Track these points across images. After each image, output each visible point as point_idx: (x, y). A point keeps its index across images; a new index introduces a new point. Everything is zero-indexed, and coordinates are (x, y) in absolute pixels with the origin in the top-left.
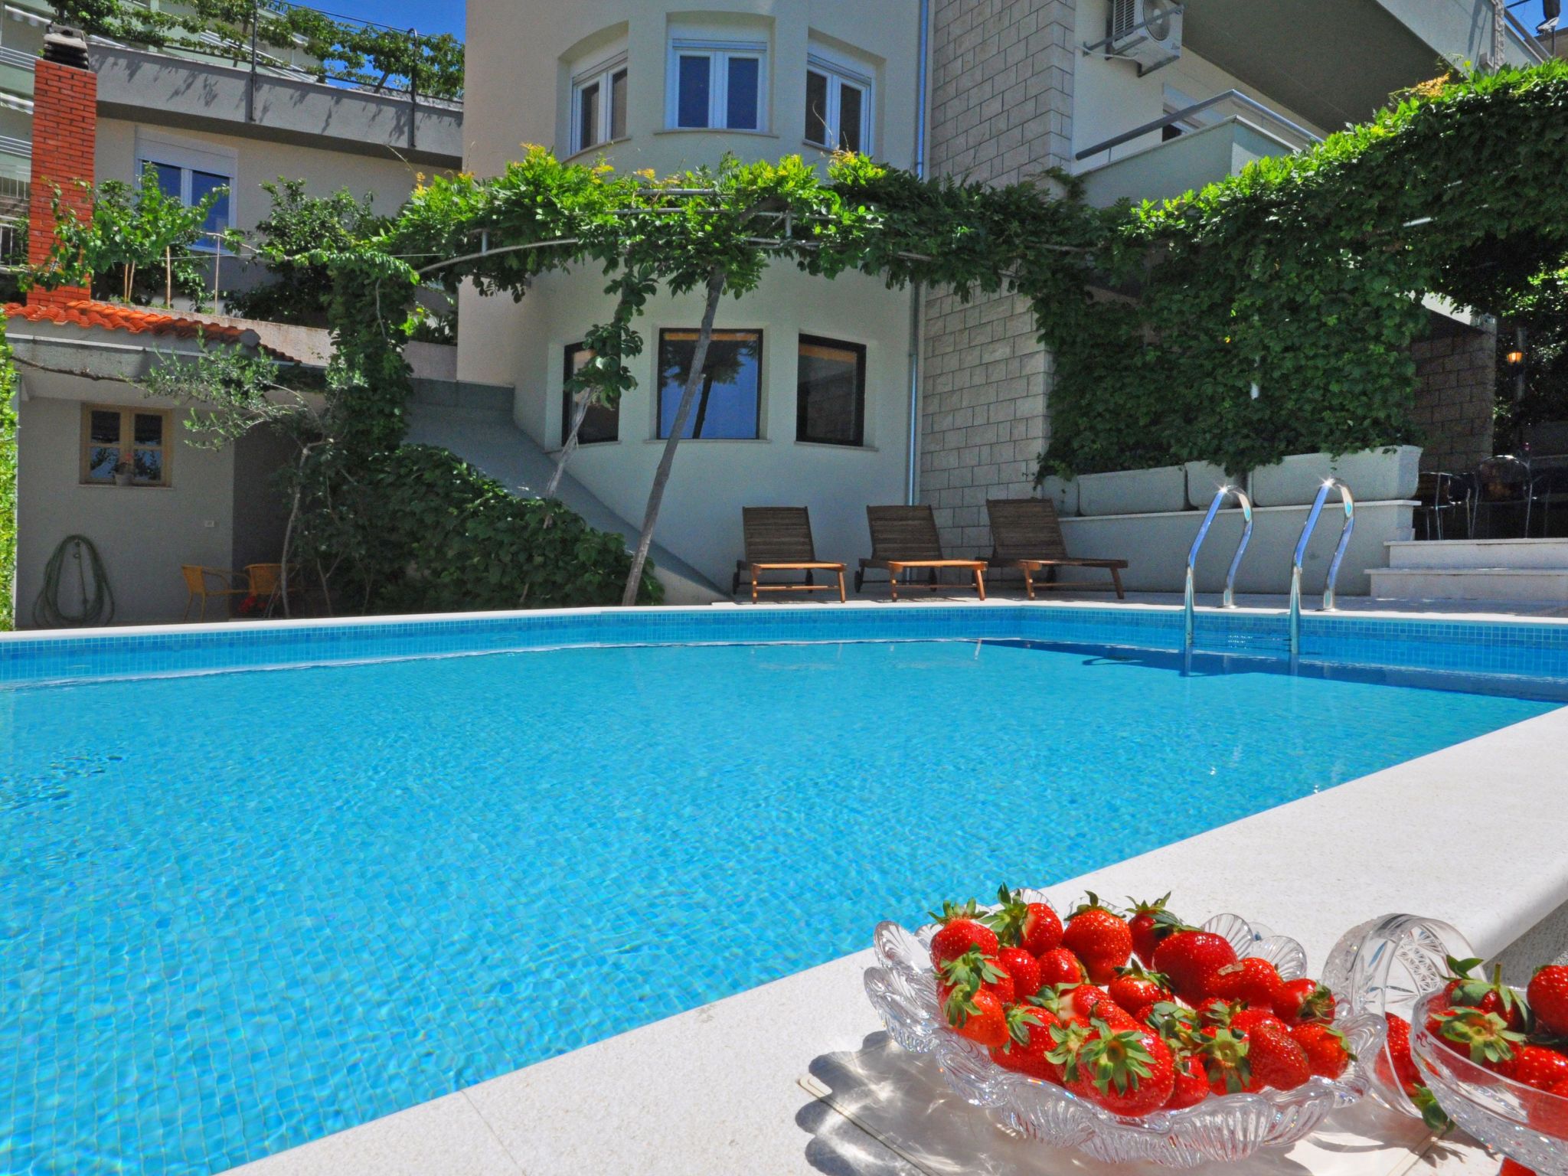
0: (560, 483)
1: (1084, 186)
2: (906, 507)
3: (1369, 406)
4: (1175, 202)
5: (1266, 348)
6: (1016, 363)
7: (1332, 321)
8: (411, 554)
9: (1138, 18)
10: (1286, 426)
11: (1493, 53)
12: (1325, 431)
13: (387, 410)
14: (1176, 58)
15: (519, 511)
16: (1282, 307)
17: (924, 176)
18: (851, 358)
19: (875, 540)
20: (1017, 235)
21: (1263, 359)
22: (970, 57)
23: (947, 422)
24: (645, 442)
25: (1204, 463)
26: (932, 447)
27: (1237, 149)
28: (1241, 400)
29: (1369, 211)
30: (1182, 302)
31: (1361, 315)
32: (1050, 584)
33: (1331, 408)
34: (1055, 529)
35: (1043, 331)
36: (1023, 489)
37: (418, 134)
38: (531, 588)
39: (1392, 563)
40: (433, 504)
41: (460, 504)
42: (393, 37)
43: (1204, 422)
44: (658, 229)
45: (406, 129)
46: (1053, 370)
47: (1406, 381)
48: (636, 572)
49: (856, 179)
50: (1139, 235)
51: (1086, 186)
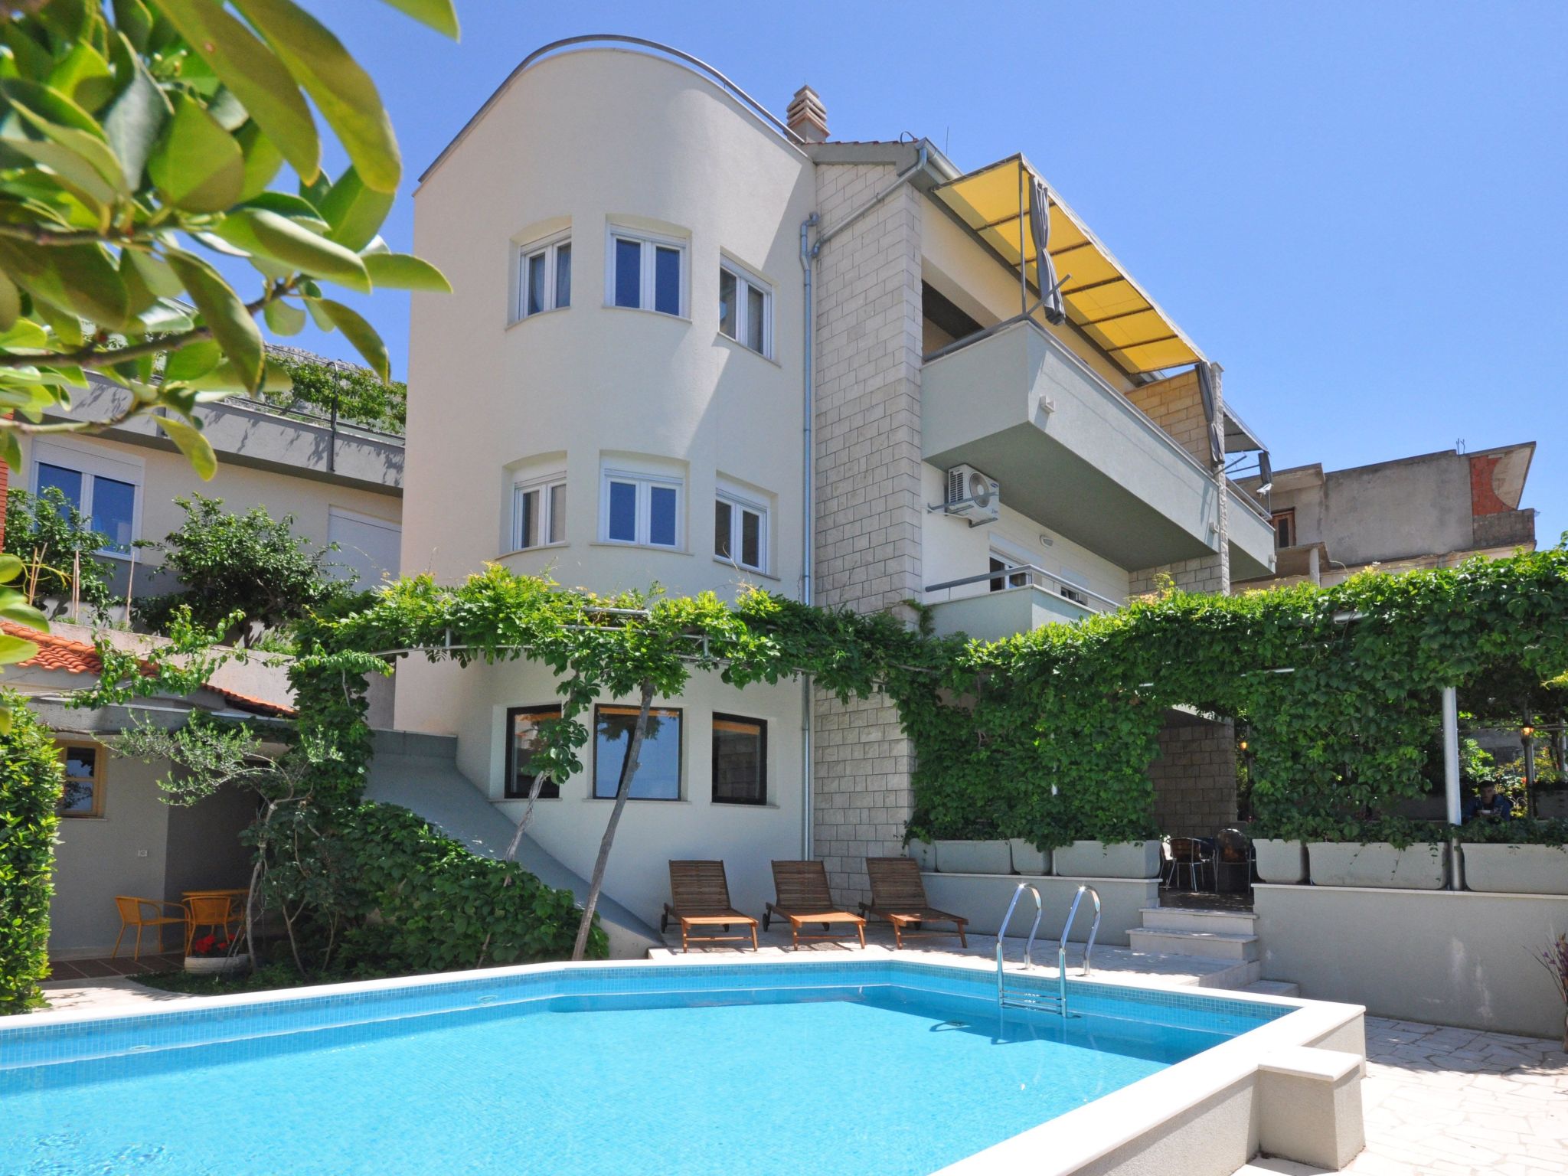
0: (518, 848)
1: (931, 614)
2: (803, 862)
3: (1125, 809)
4: (994, 646)
5: (1059, 761)
6: (886, 746)
7: (1099, 747)
8: (376, 901)
9: (967, 494)
10: (1074, 818)
11: (1219, 522)
12: (1099, 824)
13: (351, 770)
14: (995, 519)
15: (482, 870)
16: (1068, 732)
17: (809, 602)
18: (755, 731)
19: (779, 891)
20: (882, 658)
21: (1058, 768)
22: (843, 500)
23: (834, 786)
24: (584, 800)
25: (1023, 840)
26: (823, 805)
27: (1035, 608)
28: (1045, 795)
29: (1116, 676)
30: (1003, 718)
31: (1117, 745)
32: (915, 935)
33: (1103, 809)
34: (919, 885)
35: (905, 724)
36: (893, 848)
37: (337, 460)
38: (493, 935)
39: (1145, 924)
40: (399, 861)
41: (426, 862)
42: (314, 370)
43: (1021, 810)
44: (602, 645)
45: (325, 455)
46: (915, 754)
47: (1148, 794)
48: (586, 925)
49: (758, 611)
50: (970, 666)
51: (934, 613)
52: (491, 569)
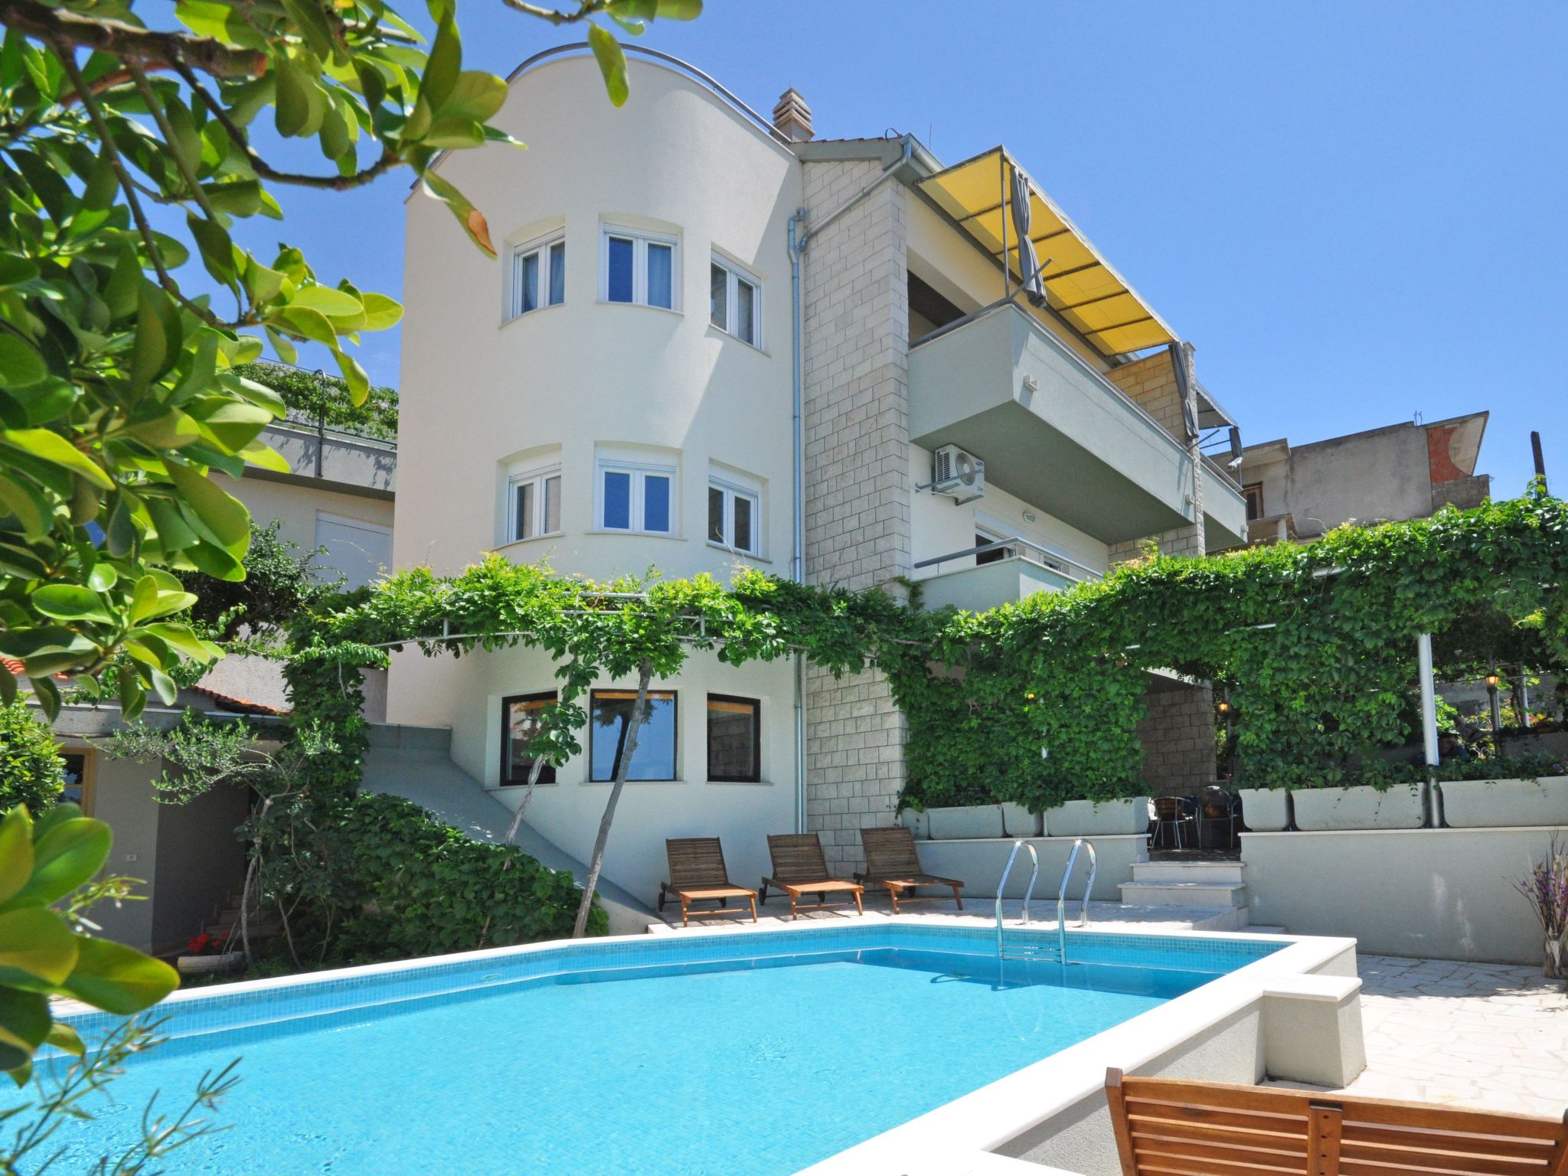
0: (518, 830)
1: (920, 589)
2: (797, 836)
3: (1114, 769)
4: (983, 616)
5: (1049, 724)
6: (878, 719)
7: (1088, 710)
8: (374, 892)
9: (953, 473)
10: (1065, 779)
11: (1194, 494)
12: (1089, 784)
13: (347, 762)
14: (981, 496)
15: (483, 853)
16: (1057, 696)
17: (801, 580)
18: (749, 710)
19: (775, 865)
20: (875, 633)
21: (1048, 731)
22: (833, 482)
23: (826, 761)
24: (580, 784)
25: (1014, 803)
26: (816, 781)
27: (1023, 578)
28: (1036, 759)
29: (1104, 639)
30: (993, 686)
31: (1105, 706)
32: (912, 899)
33: (1093, 769)
34: (913, 852)
35: (897, 697)
36: (886, 818)
37: (324, 464)
38: (493, 919)
39: (1135, 878)
40: (398, 850)
41: (425, 850)
42: (302, 378)
43: (1012, 774)
44: (600, 629)
45: (314, 458)
46: (907, 726)
47: (1136, 752)
48: (586, 904)
49: (753, 590)
50: (961, 637)
51: (923, 589)
52: (490, 560)
